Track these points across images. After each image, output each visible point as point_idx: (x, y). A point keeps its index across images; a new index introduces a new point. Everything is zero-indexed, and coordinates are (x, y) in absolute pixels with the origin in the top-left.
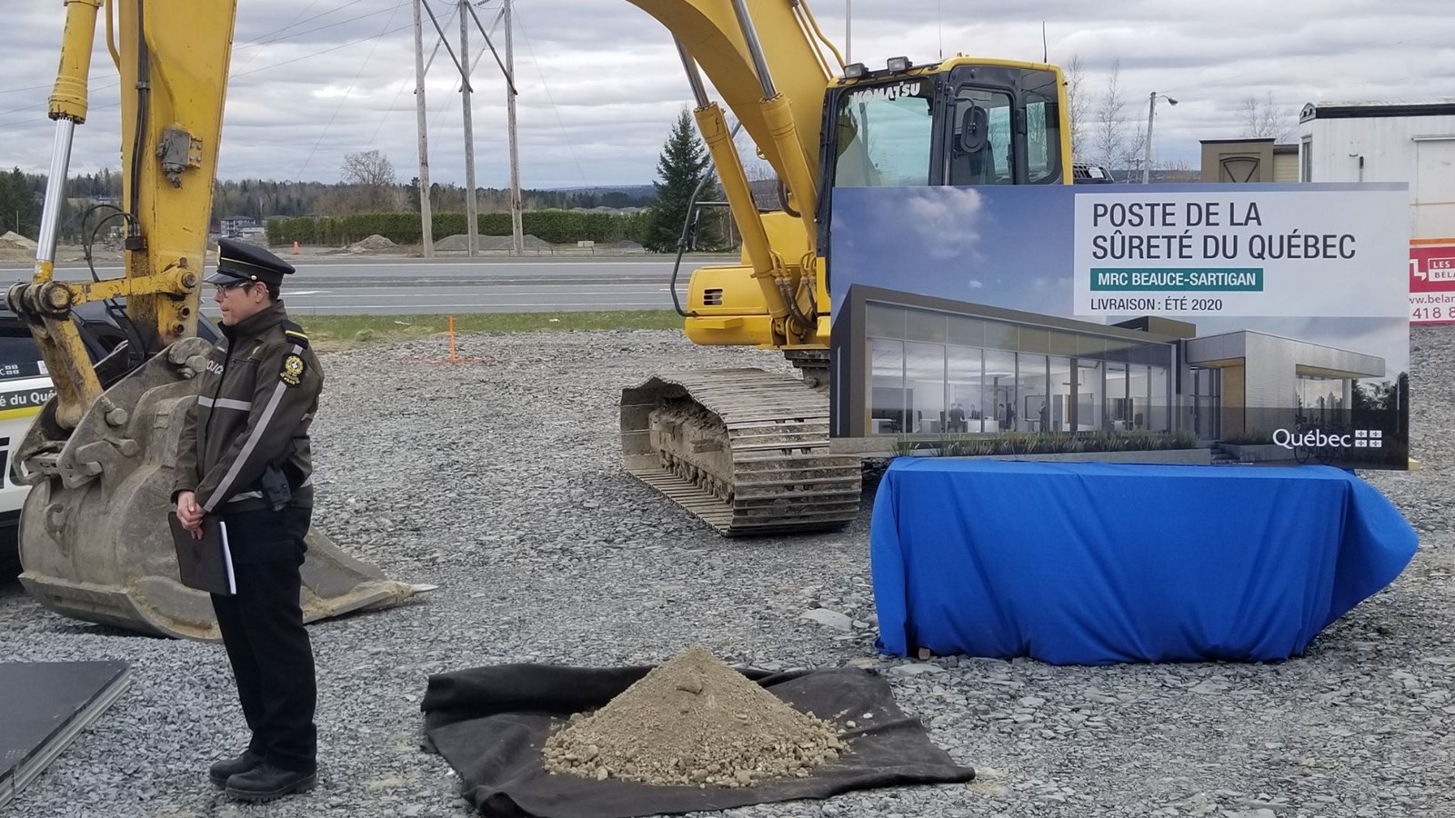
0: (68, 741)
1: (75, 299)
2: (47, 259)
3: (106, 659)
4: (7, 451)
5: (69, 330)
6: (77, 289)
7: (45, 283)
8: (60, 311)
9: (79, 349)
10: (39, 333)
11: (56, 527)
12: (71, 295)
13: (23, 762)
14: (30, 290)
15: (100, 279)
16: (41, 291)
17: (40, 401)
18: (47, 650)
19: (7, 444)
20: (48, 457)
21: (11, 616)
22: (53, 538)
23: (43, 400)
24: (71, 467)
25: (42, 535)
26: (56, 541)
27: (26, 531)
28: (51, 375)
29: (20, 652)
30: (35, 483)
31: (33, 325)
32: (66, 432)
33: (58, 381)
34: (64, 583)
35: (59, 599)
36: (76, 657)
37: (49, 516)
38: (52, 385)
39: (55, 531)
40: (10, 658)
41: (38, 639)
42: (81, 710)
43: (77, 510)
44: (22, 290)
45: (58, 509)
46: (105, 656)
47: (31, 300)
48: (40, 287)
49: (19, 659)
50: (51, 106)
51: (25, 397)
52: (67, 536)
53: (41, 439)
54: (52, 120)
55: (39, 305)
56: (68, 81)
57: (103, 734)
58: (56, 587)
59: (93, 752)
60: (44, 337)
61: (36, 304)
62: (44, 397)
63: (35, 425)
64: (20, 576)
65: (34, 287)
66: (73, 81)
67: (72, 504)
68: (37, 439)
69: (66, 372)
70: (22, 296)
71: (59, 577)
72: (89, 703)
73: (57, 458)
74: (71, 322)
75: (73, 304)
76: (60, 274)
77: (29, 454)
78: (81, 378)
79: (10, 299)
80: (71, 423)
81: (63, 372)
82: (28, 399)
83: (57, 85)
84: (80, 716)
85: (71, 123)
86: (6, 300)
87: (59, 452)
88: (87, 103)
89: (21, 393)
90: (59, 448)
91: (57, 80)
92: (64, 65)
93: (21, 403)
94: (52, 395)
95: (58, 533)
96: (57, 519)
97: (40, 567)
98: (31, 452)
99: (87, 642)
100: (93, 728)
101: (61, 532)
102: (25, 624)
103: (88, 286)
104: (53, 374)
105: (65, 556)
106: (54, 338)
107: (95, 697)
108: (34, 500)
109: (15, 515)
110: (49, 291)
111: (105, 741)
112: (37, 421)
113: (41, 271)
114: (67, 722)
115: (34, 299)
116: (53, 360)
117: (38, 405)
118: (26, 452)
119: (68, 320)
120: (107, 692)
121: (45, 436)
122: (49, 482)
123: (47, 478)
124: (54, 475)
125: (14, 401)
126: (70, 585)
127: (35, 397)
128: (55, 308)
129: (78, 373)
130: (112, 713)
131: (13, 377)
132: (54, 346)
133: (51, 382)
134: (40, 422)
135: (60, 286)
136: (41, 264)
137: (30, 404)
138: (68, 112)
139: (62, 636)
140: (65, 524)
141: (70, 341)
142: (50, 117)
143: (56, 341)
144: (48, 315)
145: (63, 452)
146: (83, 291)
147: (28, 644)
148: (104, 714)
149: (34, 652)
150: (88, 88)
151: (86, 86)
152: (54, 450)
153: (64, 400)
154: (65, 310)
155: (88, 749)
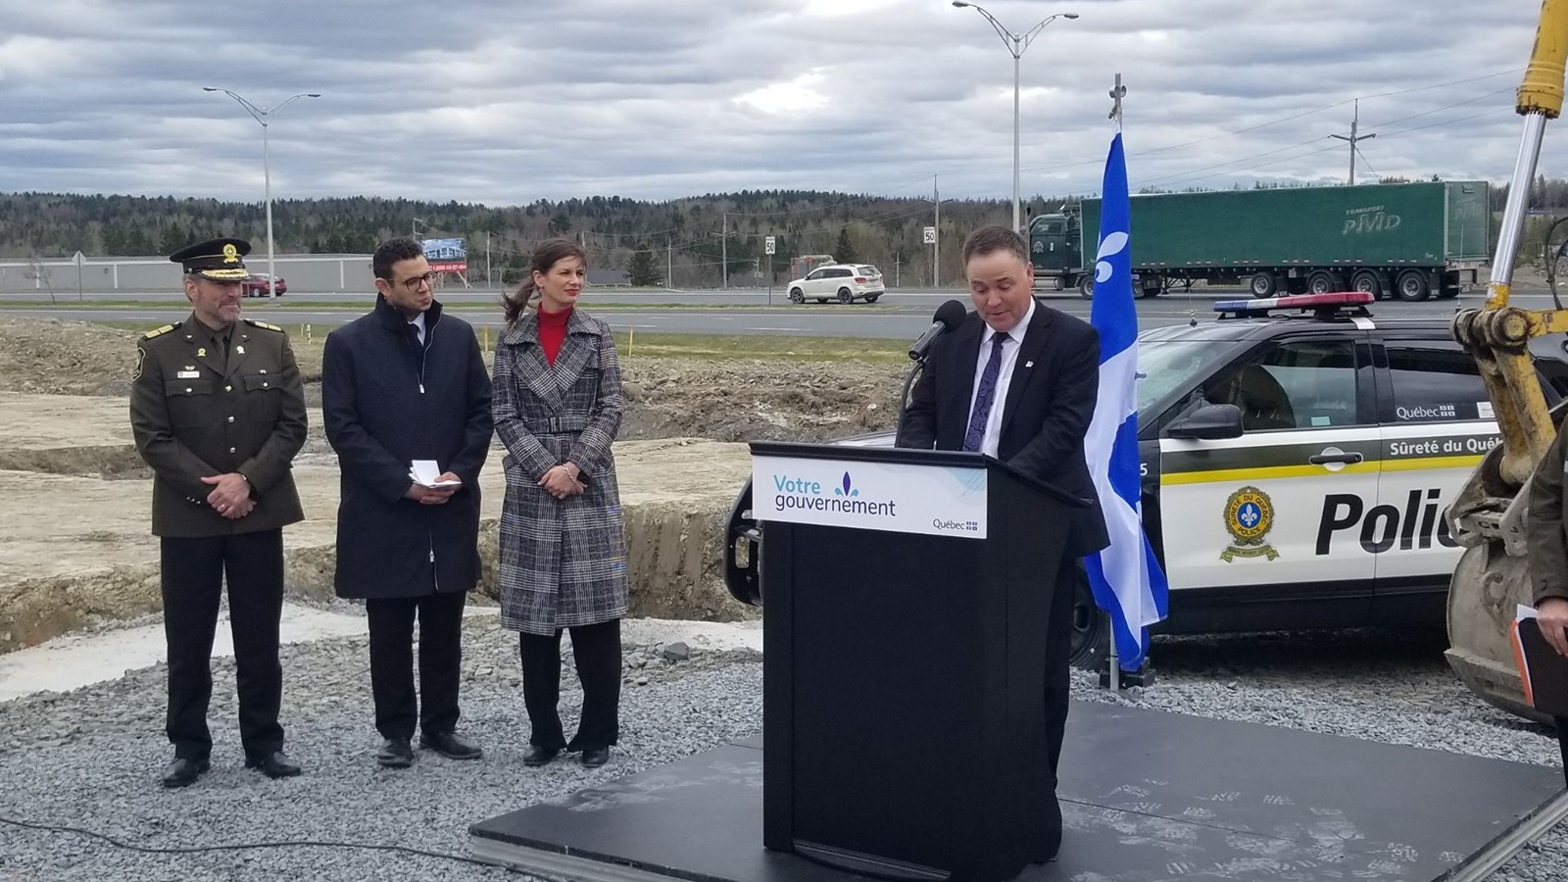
0: (1508, 855)
1: (1533, 330)
2: (1503, 281)
3: (1551, 765)
4: (1436, 505)
5: (1524, 369)
6: (1536, 318)
7: (1499, 309)
8: (1514, 344)
9: (1534, 391)
10: (1488, 368)
11: (1494, 599)
12: (1529, 325)
13: (1459, 868)
14: (1481, 317)
15: (1563, 307)
16: (1495, 318)
17: (1477, 449)
18: (1479, 743)
19: (1437, 497)
20: (1488, 516)
21: (1432, 697)
22: (1490, 612)
23: (1480, 449)
24: (1516, 531)
25: (1476, 607)
26: (1493, 616)
27: (1457, 600)
28: (1498, 419)
29: (1449, 740)
30: (1470, 546)
31: (1481, 359)
32: (1512, 489)
33: (1506, 427)
34: (1498, 667)
35: (1491, 685)
36: (1515, 757)
37: (1487, 586)
38: (1499, 432)
39: (1492, 604)
40: (1438, 745)
41: (1469, 728)
42: (1525, 820)
43: (1518, 582)
44: (1471, 317)
45: (1498, 579)
46: (1550, 761)
47: (1481, 329)
48: (1493, 314)
49: (1448, 748)
50: (1520, 98)
51: (1460, 444)
52: (1505, 612)
53: (1481, 494)
54: (1519, 115)
55: (1491, 336)
56: (1542, 66)
57: (1549, 853)
58: (1489, 670)
59: (1538, 872)
60: (1493, 374)
61: (1487, 334)
62: (1482, 446)
63: (1475, 478)
64: (1447, 652)
65: (1485, 314)
66: (1549, 67)
67: (1513, 575)
68: (1477, 494)
69: (1516, 418)
70: (1471, 324)
71: (1493, 660)
72: (1535, 814)
73: (1501, 518)
74: (1527, 357)
75: (1531, 336)
76: (1517, 301)
77: (1467, 511)
78: (1534, 425)
79: (1456, 328)
80: (1519, 479)
81: (1512, 417)
82: (1464, 446)
83: (1528, 72)
84: (1523, 827)
85: (1543, 117)
86: (1452, 328)
87: (1503, 512)
88: (1563, 93)
89: (1456, 439)
90: (1503, 506)
91: (1530, 66)
92: (1539, 50)
93: (1456, 450)
94: (1499, 442)
95: (1496, 606)
96: (1495, 590)
97: (1470, 644)
98: (1470, 507)
99: (1527, 741)
100: (1538, 845)
101: (1499, 607)
102: (1449, 709)
103: (1550, 314)
104: (1502, 417)
105: (1502, 635)
106: (1505, 376)
107: (1542, 807)
108: (1468, 564)
109: (1445, 579)
110: (1503, 319)
111: (1551, 863)
112: (1479, 472)
113: (1495, 295)
114: (1508, 832)
115: (1486, 328)
116: (1502, 402)
117: (1475, 454)
118: (1463, 508)
119: (1523, 354)
120: (1554, 805)
121: (1486, 490)
122: (1487, 547)
123: (1485, 540)
124: (1494, 537)
125: (1448, 447)
126: (1505, 670)
127: (1472, 445)
128: (1509, 339)
129: (1531, 419)
130: (1560, 831)
131: (1448, 420)
132: (1505, 384)
133: (1498, 427)
134: (1481, 474)
135: (1516, 313)
136: (1495, 287)
137: (1465, 452)
138: (1539, 105)
139: (1497, 730)
140: (1505, 597)
141: (1524, 379)
142: (1518, 112)
143: (1507, 380)
144: (1497, 346)
145: (1508, 512)
146: (1543, 320)
147: (1457, 732)
148: (1550, 830)
149: (1465, 743)
150: (1566, 75)
151: (1564, 72)
152: (1494, 508)
153: (1511, 449)
154: (1520, 343)
155: (1532, 868)
